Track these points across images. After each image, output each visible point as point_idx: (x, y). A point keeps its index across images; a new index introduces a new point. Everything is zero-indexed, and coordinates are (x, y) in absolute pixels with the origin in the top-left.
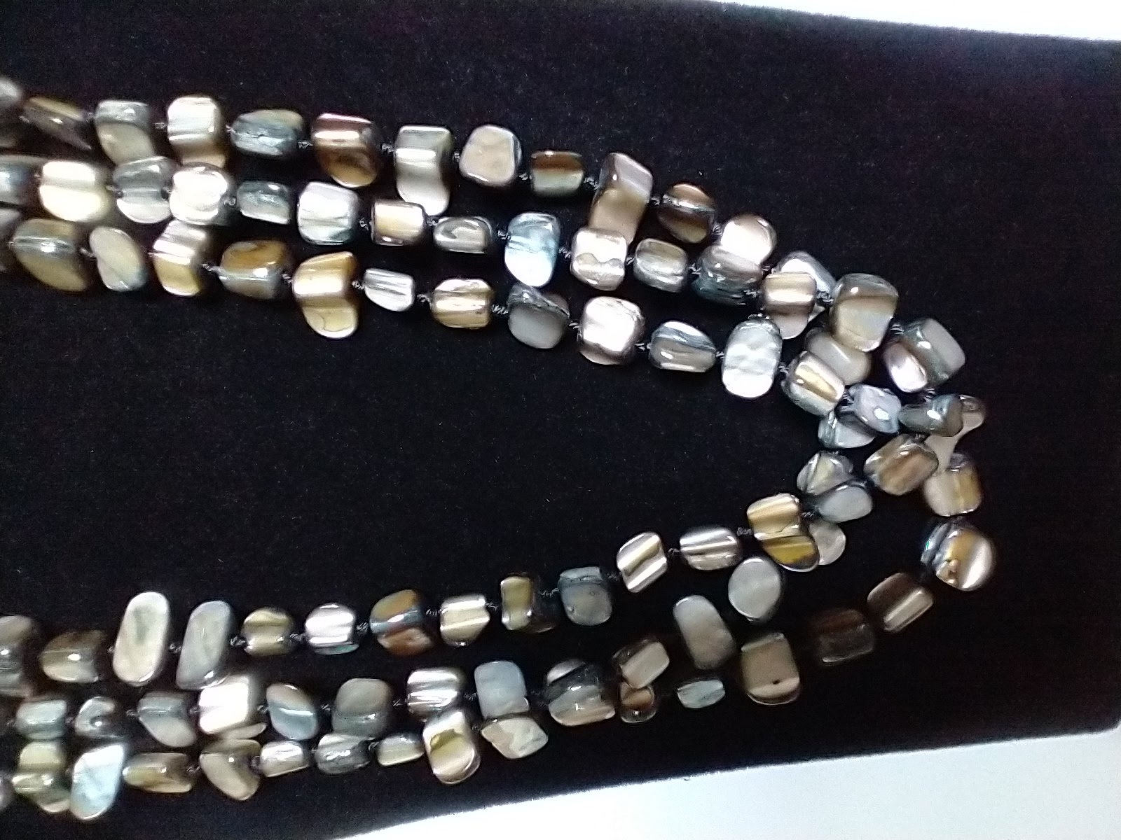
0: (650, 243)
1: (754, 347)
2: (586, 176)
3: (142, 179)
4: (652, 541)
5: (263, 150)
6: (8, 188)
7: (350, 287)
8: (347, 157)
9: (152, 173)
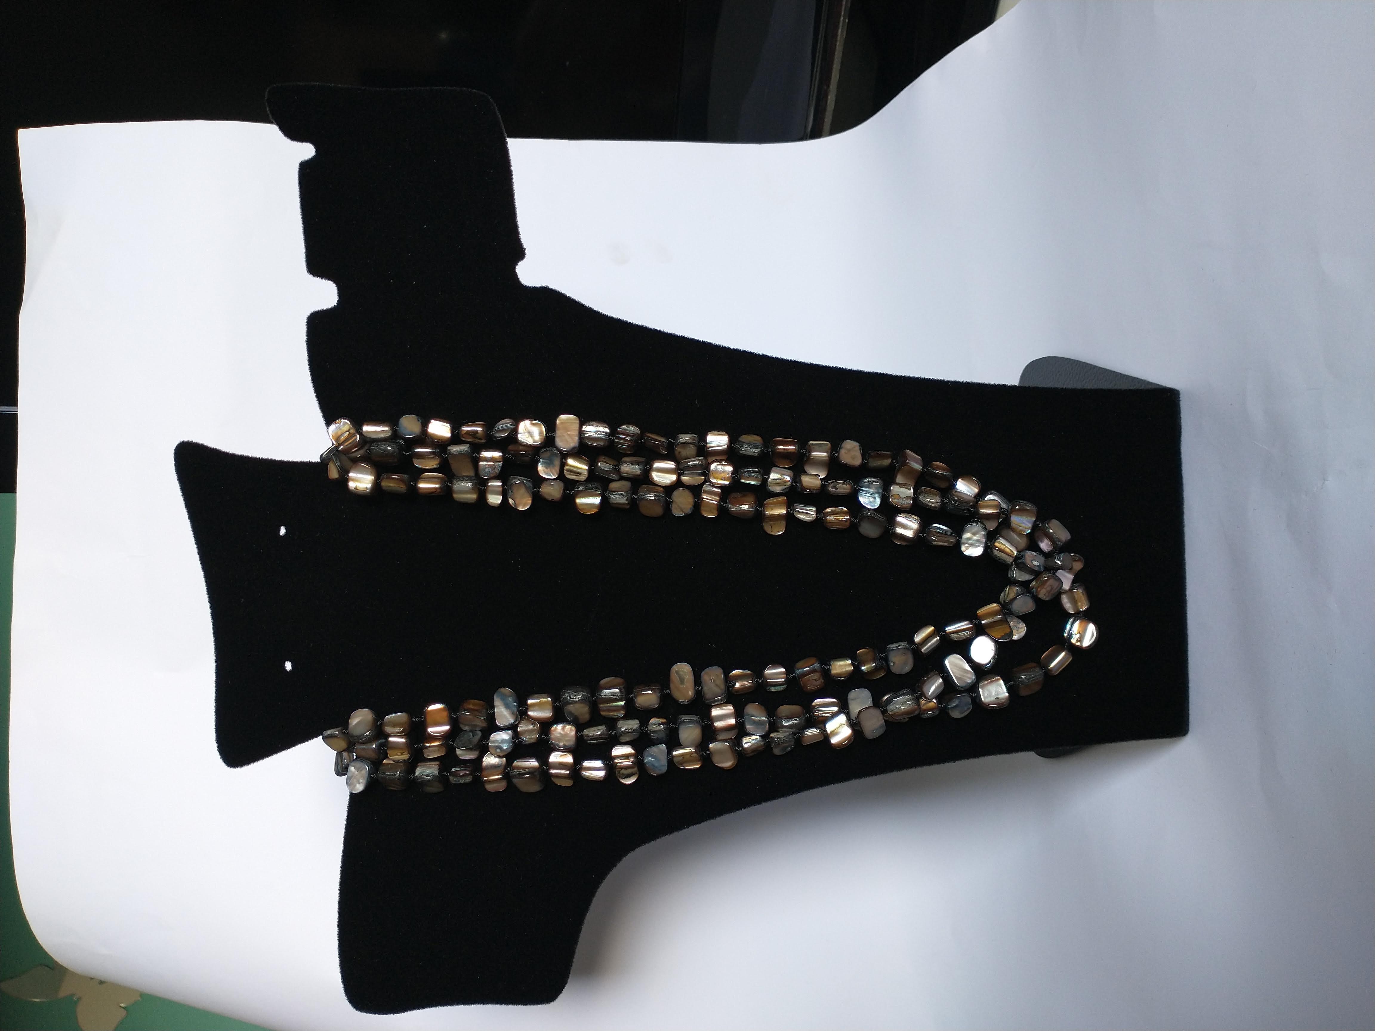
0: (924, 489)
1: (974, 534)
2: (892, 460)
3: (694, 467)
4: (931, 629)
5: (752, 454)
6: (639, 472)
7: (787, 511)
8: (786, 455)
9: (698, 464)
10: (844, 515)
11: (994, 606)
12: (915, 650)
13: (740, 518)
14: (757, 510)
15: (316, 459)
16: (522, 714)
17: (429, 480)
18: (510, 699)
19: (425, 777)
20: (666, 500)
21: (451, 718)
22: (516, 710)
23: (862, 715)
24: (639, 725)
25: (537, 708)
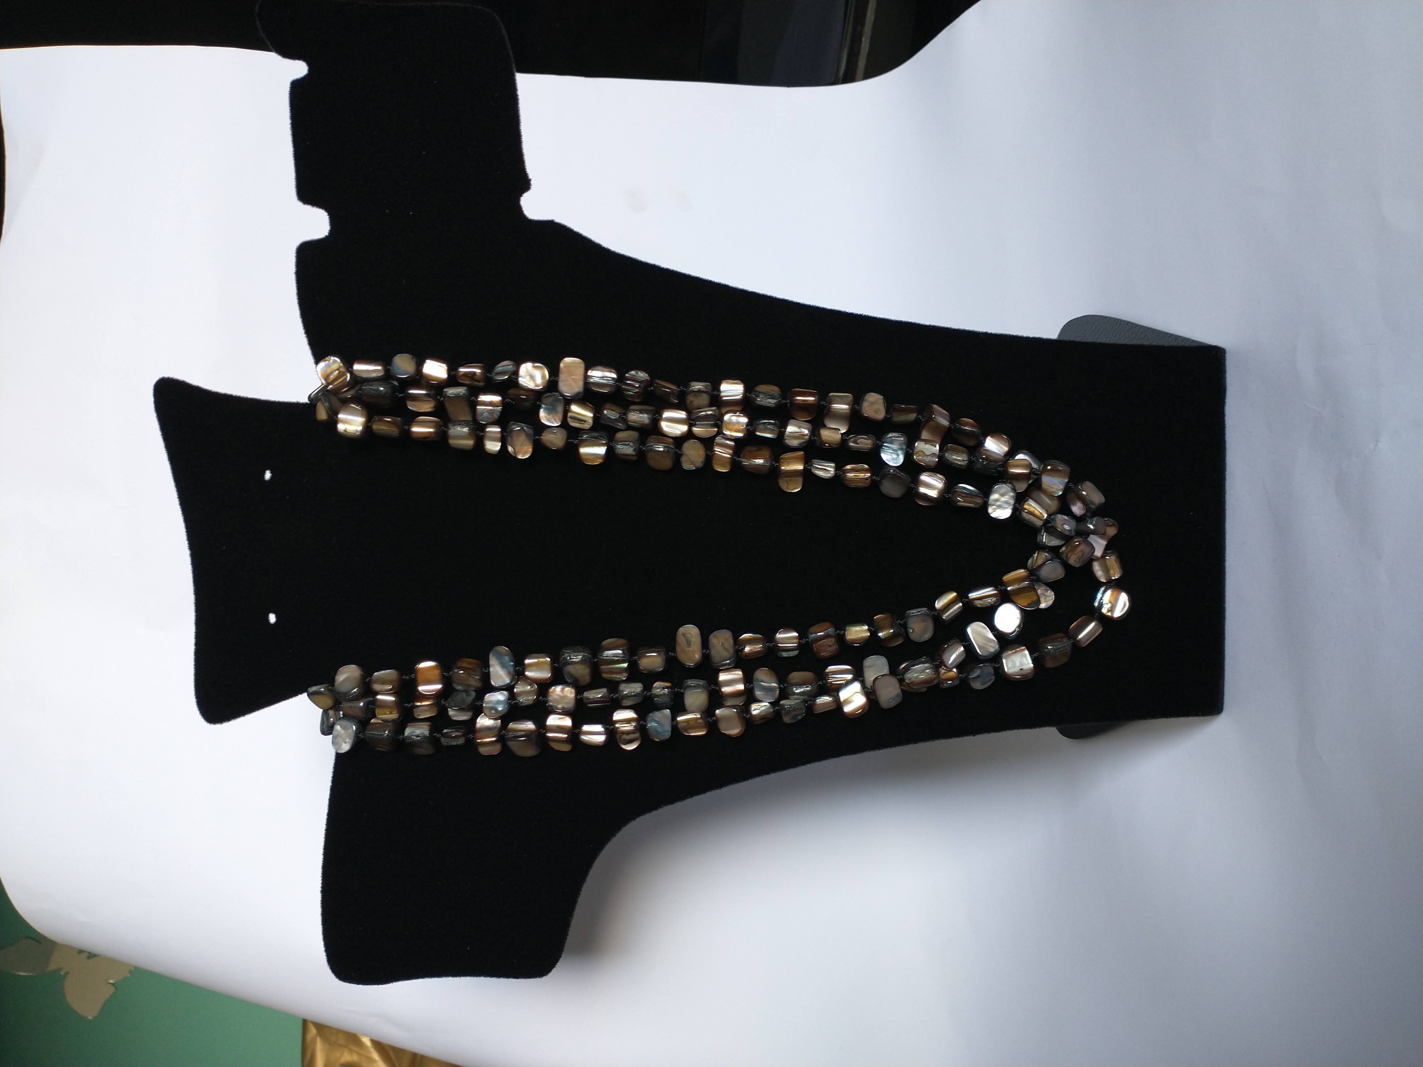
0: (951, 446)
1: (1002, 495)
2: (918, 415)
3: (706, 418)
4: (954, 595)
5: (768, 405)
6: (647, 421)
7: (805, 467)
8: (805, 407)
9: (711, 415)
10: (865, 472)
11: (1021, 572)
12: (936, 617)
13: (754, 473)
14: (772, 465)
15: (305, 400)
16: (519, 674)
17: (423, 424)
18: (507, 658)
19: (415, 737)
20: (676, 452)
21: (443, 677)
22: (512, 669)
23: (877, 683)
24: (642, 689)
25: (534, 668)
